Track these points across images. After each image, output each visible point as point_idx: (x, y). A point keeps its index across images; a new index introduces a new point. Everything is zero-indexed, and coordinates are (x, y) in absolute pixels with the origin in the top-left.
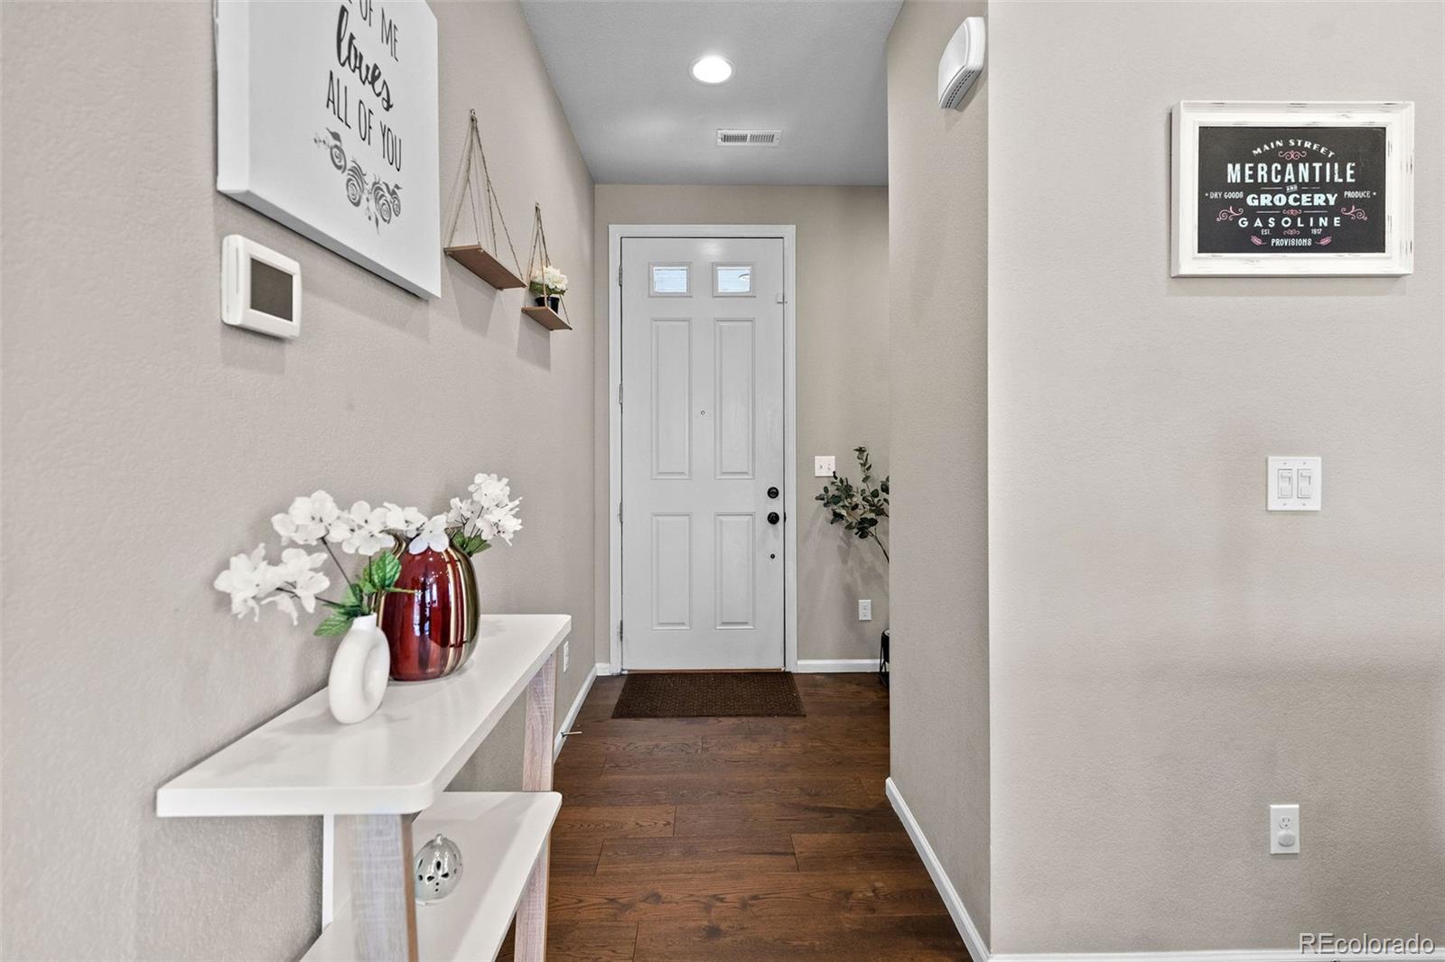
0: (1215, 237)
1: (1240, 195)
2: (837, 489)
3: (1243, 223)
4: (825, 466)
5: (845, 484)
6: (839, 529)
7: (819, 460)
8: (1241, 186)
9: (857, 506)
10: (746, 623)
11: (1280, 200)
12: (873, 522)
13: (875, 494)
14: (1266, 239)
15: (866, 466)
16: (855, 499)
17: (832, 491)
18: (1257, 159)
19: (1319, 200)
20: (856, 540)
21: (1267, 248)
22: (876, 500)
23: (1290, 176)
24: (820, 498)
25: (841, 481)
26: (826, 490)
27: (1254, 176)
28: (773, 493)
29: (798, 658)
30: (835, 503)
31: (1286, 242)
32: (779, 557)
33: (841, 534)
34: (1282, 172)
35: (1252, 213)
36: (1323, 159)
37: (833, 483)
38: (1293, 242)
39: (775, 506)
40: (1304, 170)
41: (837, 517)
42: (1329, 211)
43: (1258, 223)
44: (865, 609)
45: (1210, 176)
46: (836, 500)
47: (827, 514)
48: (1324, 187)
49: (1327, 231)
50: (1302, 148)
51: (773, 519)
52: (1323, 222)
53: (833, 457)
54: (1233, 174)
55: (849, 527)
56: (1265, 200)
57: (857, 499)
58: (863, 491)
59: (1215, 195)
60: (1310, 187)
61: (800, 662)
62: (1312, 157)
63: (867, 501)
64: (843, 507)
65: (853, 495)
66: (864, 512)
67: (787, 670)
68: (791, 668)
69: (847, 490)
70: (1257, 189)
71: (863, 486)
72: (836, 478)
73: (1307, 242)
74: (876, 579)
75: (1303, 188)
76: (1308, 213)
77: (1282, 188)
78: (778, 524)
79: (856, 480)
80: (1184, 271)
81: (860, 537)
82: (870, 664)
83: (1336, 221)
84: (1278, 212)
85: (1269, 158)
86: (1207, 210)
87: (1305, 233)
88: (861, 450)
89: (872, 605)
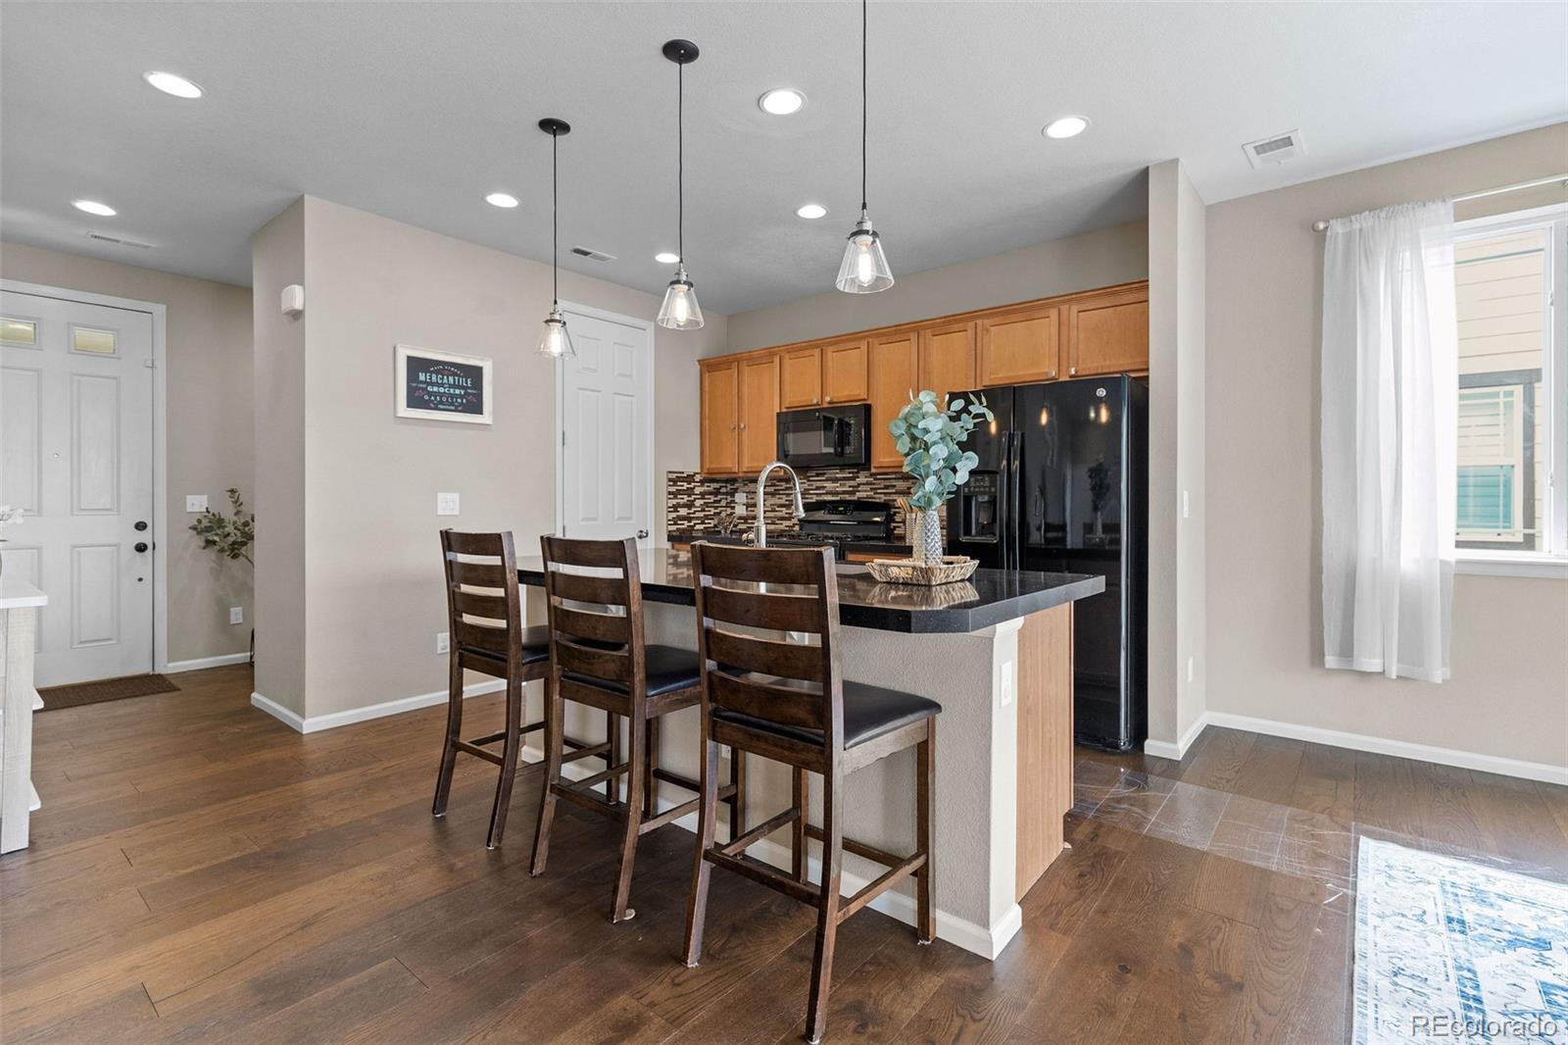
0: (414, 402)
1: (424, 386)
2: (210, 522)
3: (426, 397)
4: (197, 504)
5: (217, 517)
6: (211, 554)
7: (190, 499)
8: (425, 382)
9: (229, 534)
10: (110, 639)
11: (442, 390)
12: (244, 544)
13: (246, 524)
14: (436, 405)
15: (237, 503)
16: (227, 529)
17: (205, 523)
18: (432, 372)
19: (457, 391)
20: (228, 561)
21: (436, 408)
22: (247, 529)
23: (445, 381)
24: (194, 528)
25: (214, 515)
26: (199, 521)
27: (431, 379)
28: (141, 526)
29: (169, 662)
30: (209, 532)
31: (445, 407)
32: (148, 579)
33: (213, 557)
34: (442, 379)
35: (430, 394)
36: (459, 376)
37: (206, 516)
38: (447, 407)
39: (144, 537)
40: (451, 379)
41: (209, 543)
42: (461, 396)
43: (433, 398)
44: (236, 615)
45: (412, 377)
46: (208, 529)
47: (200, 541)
48: (459, 387)
49: (461, 404)
50: (450, 370)
51: (141, 548)
52: (459, 400)
53: (206, 497)
54: (422, 377)
55: (222, 550)
56: (435, 389)
57: (230, 529)
58: (235, 523)
59: (414, 385)
60: (454, 386)
61: (170, 665)
62: (454, 374)
63: (239, 530)
64: (217, 535)
65: (225, 526)
66: (235, 536)
67: (156, 672)
68: (160, 670)
69: (220, 522)
70: (432, 384)
71: (235, 518)
72: (208, 512)
73: (453, 408)
74: (244, 591)
75: (451, 386)
76: (453, 396)
77: (442, 385)
78: (147, 552)
79: (228, 513)
80: (400, 415)
81: (232, 557)
82: (241, 657)
83: (464, 401)
84: (442, 395)
85: (437, 372)
86: (410, 391)
87: (452, 404)
88: (232, 491)
89: (244, 613)
